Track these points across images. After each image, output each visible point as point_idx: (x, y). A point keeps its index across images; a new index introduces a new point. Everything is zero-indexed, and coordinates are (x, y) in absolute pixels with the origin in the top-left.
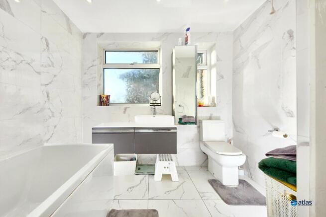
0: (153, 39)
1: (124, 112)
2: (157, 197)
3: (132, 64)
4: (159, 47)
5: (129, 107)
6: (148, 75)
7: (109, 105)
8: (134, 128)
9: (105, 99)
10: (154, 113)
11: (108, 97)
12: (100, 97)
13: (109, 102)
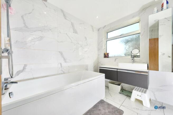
0: (133, 17)
1: (115, 61)
2: (127, 107)
3: (120, 35)
4: (139, 19)
5: (117, 58)
6: (131, 39)
7: (108, 58)
8: (117, 69)
9: (106, 55)
10: (134, 62)
11: (108, 54)
12: (105, 54)
13: (108, 56)
